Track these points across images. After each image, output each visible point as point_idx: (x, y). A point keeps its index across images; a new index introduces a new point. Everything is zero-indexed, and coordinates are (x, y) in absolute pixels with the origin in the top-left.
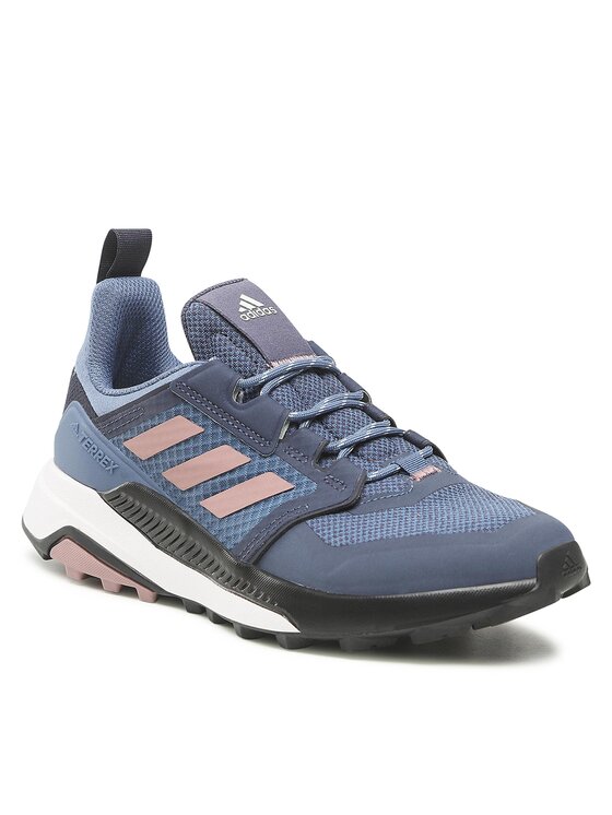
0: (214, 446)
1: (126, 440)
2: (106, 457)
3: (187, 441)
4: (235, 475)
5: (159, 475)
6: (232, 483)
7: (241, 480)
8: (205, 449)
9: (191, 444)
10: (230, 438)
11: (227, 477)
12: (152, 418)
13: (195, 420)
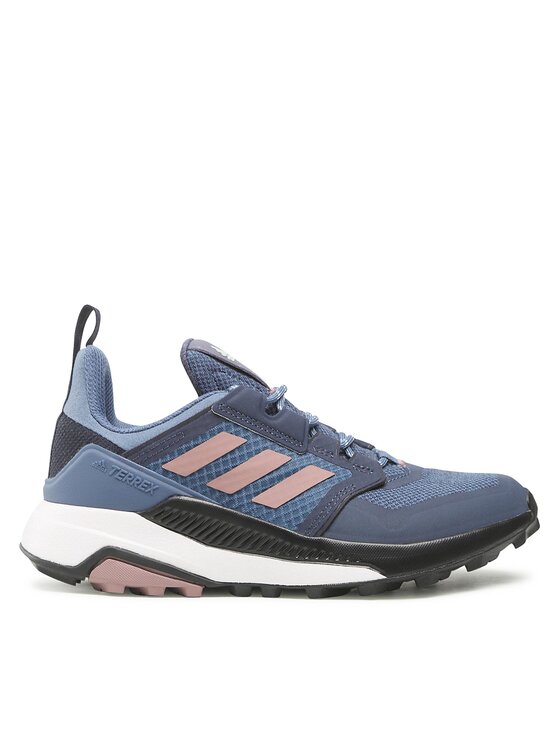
0: (258, 452)
1: (164, 463)
2: (145, 481)
3: (232, 452)
4: (283, 471)
5: (204, 486)
6: (280, 478)
7: (288, 475)
8: (250, 455)
9: (237, 454)
10: (269, 443)
11: (275, 474)
12: (195, 439)
13: (237, 434)
